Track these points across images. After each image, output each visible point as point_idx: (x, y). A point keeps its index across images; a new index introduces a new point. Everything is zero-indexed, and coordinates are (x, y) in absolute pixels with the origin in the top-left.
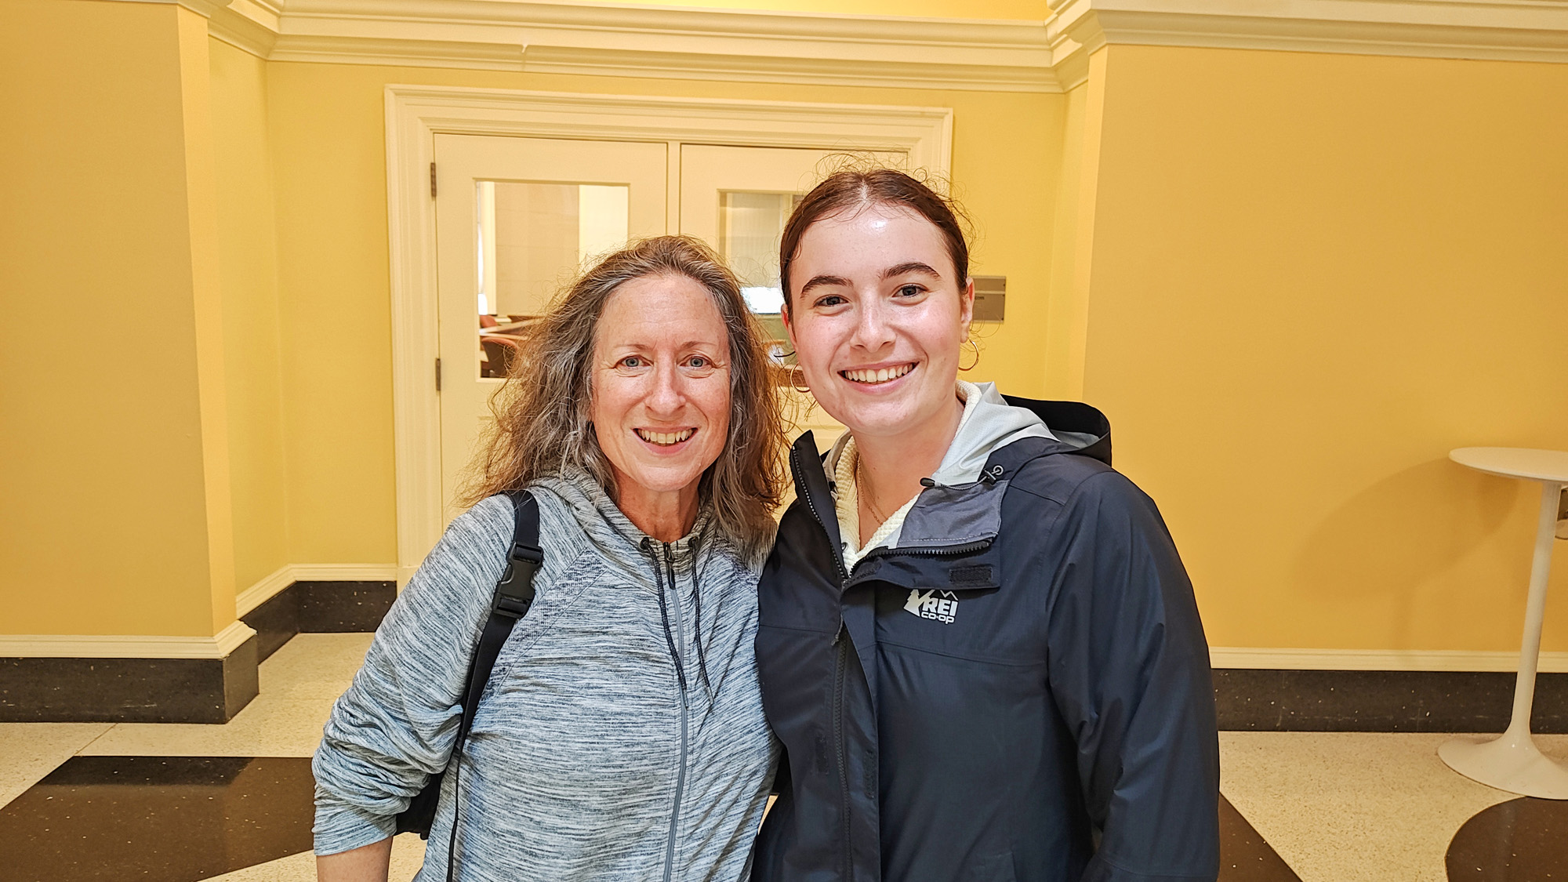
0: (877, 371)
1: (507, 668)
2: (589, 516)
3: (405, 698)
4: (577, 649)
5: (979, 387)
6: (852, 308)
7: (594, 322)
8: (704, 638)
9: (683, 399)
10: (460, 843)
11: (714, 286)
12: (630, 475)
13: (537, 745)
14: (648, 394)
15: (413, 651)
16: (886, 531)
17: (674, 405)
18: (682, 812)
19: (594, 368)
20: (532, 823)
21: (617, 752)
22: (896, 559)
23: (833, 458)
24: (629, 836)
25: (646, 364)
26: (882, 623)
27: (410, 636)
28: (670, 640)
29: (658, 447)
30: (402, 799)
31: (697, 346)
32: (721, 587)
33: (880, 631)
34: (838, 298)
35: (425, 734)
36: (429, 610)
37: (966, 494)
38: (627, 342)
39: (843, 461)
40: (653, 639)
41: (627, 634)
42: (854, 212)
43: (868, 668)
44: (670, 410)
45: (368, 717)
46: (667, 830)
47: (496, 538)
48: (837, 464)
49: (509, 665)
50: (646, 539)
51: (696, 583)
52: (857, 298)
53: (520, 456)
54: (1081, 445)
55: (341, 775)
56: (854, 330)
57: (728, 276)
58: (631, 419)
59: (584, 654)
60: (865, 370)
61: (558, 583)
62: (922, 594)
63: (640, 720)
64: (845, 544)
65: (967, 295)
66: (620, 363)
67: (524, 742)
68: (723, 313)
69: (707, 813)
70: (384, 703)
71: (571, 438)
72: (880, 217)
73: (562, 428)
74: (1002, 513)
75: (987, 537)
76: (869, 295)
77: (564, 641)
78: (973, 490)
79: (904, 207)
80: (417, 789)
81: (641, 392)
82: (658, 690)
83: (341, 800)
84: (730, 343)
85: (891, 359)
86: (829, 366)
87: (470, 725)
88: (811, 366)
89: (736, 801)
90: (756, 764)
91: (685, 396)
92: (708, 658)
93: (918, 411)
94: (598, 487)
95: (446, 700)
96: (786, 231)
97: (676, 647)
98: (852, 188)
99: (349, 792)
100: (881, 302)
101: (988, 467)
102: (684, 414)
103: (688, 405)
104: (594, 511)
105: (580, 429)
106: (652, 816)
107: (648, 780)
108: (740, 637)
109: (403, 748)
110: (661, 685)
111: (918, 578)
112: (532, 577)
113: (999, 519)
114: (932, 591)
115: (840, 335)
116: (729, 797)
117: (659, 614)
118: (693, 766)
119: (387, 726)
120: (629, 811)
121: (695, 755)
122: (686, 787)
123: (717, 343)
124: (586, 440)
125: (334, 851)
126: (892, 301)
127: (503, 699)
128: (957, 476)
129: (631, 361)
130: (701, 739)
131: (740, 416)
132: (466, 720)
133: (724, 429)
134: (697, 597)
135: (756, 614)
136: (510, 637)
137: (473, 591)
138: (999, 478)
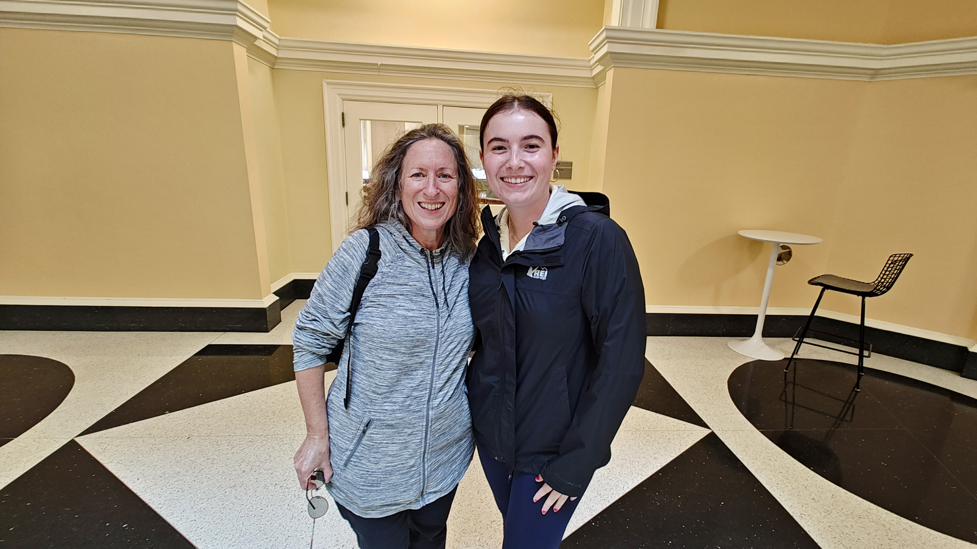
0: (516, 179)
1: (367, 298)
2: (400, 239)
3: (328, 309)
4: (395, 291)
5: (559, 187)
6: (508, 152)
7: (403, 159)
8: (447, 289)
9: (439, 191)
10: (351, 365)
11: (453, 145)
12: (416, 222)
13: (379, 328)
14: (424, 188)
15: (330, 290)
16: (520, 245)
17: (435, 193)
18: (437, 355)
19: (403, 177)
20: (378, 358)
21: (412, 331)
22: (523, 255)
23: (499, 217)
24: (417, 363)
25: (423, 176)
26: (517, 280)
27: (328, 285)
28: (432, 289)
29: (428, 211)
30: (329, 349)
31: (445, 169)
32: (453, 269)
33: (516, 283)
34: (502, 147)
35: (336, 323)
36: (335, 274)
37: (551, 228)
38: (416, 167)
39: (503, 218)
40: (425, 288)
41: (415, 285)
42: (511, 112)
43: (511, 298)
44: (433, 196)
45: (313, 317)
46: (432, 361)
47: (362, 246)
48: (500, 220)
49: (368, 296)
50: (422, 249)
51: (443, 267)
52: (510, 148)
53: (372, 214)
54: (597, 209)
55: (304, 339)
56: (508, 160)
57: (457, 141)
58: (417, 198)
59: (398, 293)
60: (511, 178)
61: (387, 265)
62: (533, 268)
63: (420, 319)
64: (503, 251)
65: (556, 151)
66: (413, 176)
67: (375, 327)
68: (456, 156)
69: (448, 356)
70: (319, 311)
71: (394, 207)
72: (522, 114)
73: (390, 202)
74: (565, 235)
75: (559, 245)
76: (515, 147)
77: (390, 288)
78: (554, 226)
79: (532, 111)
80: (335, 345)
81: (422, 187)
82: (428, 308)
83: (304, 349)
84: (458, 169)
85: (523, 174)
86: (497, 175)
87: (353, 320)
88: (490, 176)
89: (459, 352)
90: (467, 338)
91: (440, 189)
92: (448, 297)
93: (532, 196)
94: (403, 227)
95: (344, 310)
97: (435, 292)
98: (511, 102)
99: (308, 346)
100: (520, 151)
101: (560, 217)
102: (439, 196)
103: (441, 193)
104: (402, 237)
105: (396, 203)
107: (424, 342)
108: (461, 289)
109: (328, 329)
110: (429, 306)
111: (531, 262)
112: (377, 261)
113: (564, 237)
114: (538, 267)
115: (502, 162)
116: (456, 350)
117: (428, 279)
118: (442, 338)
119: (321, 321)
120: (416, 354)
121: (443, 334)
122: (439, 346)
123: (453, 169)
124: (399, 207)
125: (303, 369)
126: (524, 150)
127: (366, 310)
128: (548, 221)
129: (417, 175)
131: (461, 200)
132: (352, 318)
133: (455, 204)
134: (443, 273)
135: (468, 280)
136: (369, 285)
137: (353, 266)
138: (564, 222)
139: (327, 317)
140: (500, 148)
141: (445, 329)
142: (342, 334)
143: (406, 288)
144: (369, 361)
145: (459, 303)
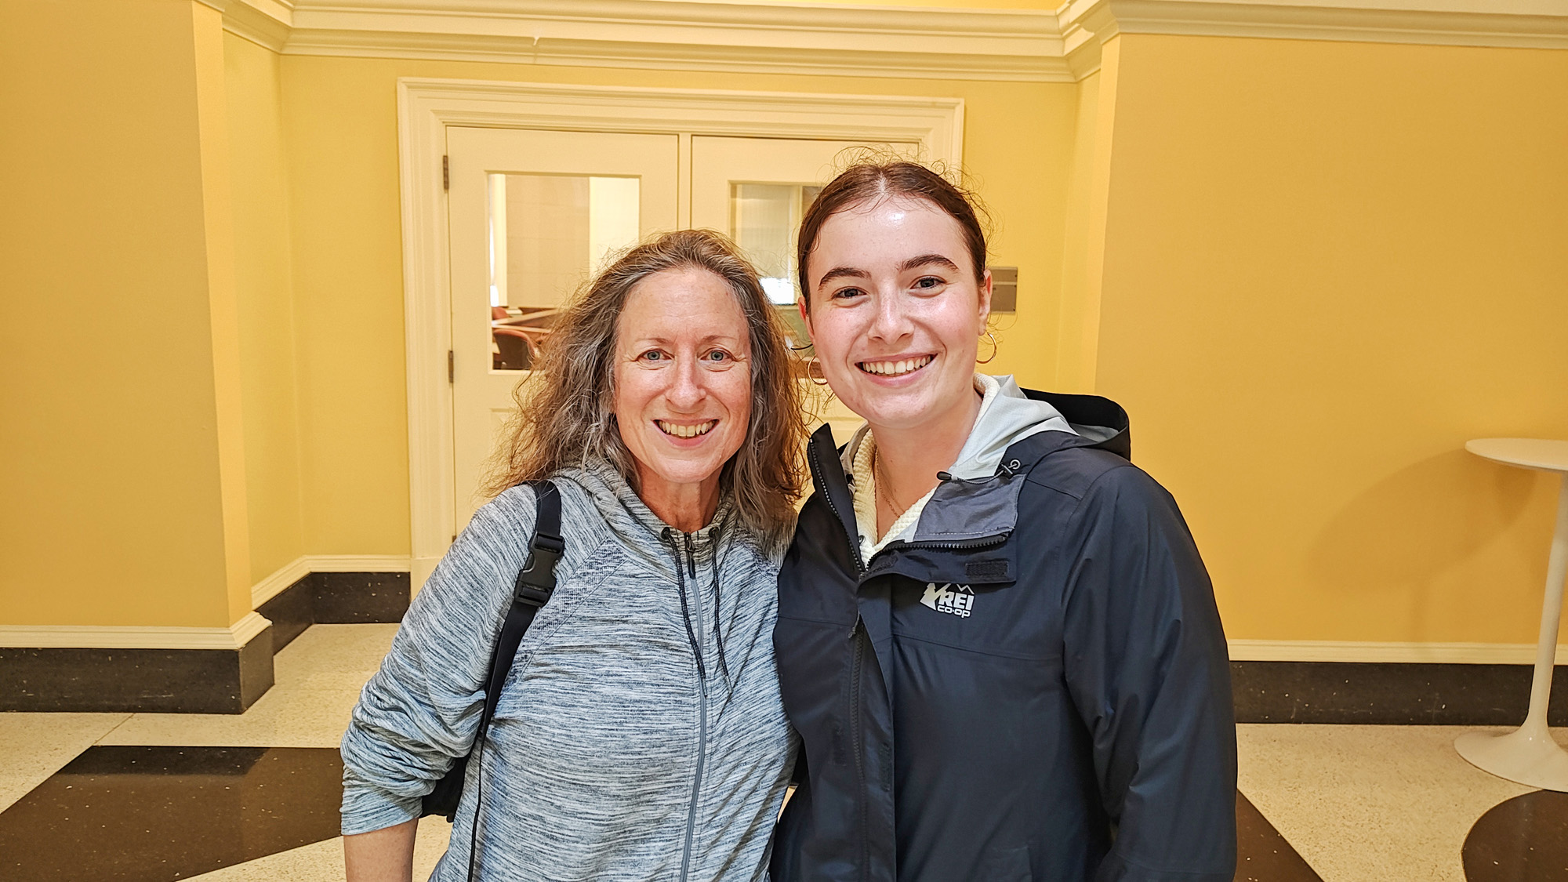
0: (895, 363)
1: (529, 655)
2: (611, 506)
3: (429, 683)
4: (597, 637)
5: (997, 380)
6: (869, 299)
7: (617, 315)
8: (724, 628)
9: (703, 392)
10: (483, 825)
11: (735, 280)
12: (650, 466)
13: (557, 731)
14: (668, 388)
15: (437, 637)
16: (903, 525)
17: (695, 399)
18: (701, 799)
19: (616, 361)
20: (552, 808)
21: (635, 739)
22: (912, 553)
23: (852, 450)
24: (648, 822)
25: (667, 358)
26: (899, 616)
27: (435, 623)
28: (689, 629)
29: (679, 440)
30: (426, 782)
31: (717, 340)
32: (741, 577)
33: (896, 624)
34: (856, 290)
35: (448, 718)
36: (453, 597)
37: (982, 488)
38: (648, 336)
39: (861, 453)
40: (672, 628)
41: (647, 622)
42: (872, 204)
43: (885, 662)
44: (690, 404)
45: (394, 700)
46: (686, 817)
47: (518, 528)
48: (855, 457)
49: (531, 652)
50: (666, 529)
51: (716, 573)
52: (875, 291)
53: (543, 447)
54: (1100, 439)
55: (366, 757)
56: (872, 322)
57: (748, 270)
58: (651, 411)
59: (604, 642)
60: (883, 361)
61: (579, 572)
62: (938, 588)
63: (659, 708)
64: (862, 537)
65: (985, 288)
66: (641, 356)
67: (545, 728)
68: (744, 307)
69: (726, 802)
70: (410, 687)
71: (593, 430)
72: (899, 209)
73: (585, 419)
74: (1019, 508)
75: (1003, 531)
76: (888, 287)
77: (584, 630)
78: (990, 484)
79: (922, 200)
80: (441, 772)
81: (662, 385)
82: (677, 678)
83: (367, 781)
84: (751, 337)
85: (909, 350)
86: (847, 358)
87: (493, 711)
88: (829, 358)
89: (754, 790)
90: (775, 753)
91: (705, 389)
92: (727, 647)
93: (936, 404)
94: (620, 478)
95: (469, 686)
96: (803, 223)
97: (696, 636)
98: (870, 180)
99: (374, 774)
100: (900, 294)
101: (1005, 461)
102: (704, 406)
103: (709, 398)
104: (616, 502)
105: (602, 420)
106: (671, 804)
107: (666, 767)
108: (760, 627)
109: (427, 731)
110: (680, 674)
111: (934, 572)
112: (553, 565)
113: (1015, 513)
114: (949, 585)
115: (858, 326)
116: (747, 786)
117: (679, 603)
118: (712, 754)
119: (412, 710)
120: (648, 797)
121: (714, 744)
122: (704, 775)
123: (737, 337)
124: (607, 430)
125: (360, 831)
126: (910, 293)
127: (525, 686)
128: (974, 470)
129: (652, 355)
130: (720, 728)
131: (761, 408)
132: (489, 706)
133: (745, 421)
134: (716, 587)
135: (776, 605)
136: (533, 624)
137: (495, 580)
138: (1016, 472)
139: (426, 701)
140: (850, 292)
141: (719, 732)
142: (461, 744)
143: (625, 630)
144: (530, 815)
145: (757, 663)
